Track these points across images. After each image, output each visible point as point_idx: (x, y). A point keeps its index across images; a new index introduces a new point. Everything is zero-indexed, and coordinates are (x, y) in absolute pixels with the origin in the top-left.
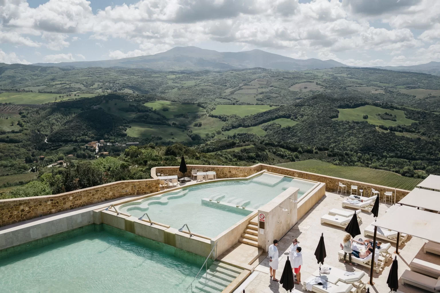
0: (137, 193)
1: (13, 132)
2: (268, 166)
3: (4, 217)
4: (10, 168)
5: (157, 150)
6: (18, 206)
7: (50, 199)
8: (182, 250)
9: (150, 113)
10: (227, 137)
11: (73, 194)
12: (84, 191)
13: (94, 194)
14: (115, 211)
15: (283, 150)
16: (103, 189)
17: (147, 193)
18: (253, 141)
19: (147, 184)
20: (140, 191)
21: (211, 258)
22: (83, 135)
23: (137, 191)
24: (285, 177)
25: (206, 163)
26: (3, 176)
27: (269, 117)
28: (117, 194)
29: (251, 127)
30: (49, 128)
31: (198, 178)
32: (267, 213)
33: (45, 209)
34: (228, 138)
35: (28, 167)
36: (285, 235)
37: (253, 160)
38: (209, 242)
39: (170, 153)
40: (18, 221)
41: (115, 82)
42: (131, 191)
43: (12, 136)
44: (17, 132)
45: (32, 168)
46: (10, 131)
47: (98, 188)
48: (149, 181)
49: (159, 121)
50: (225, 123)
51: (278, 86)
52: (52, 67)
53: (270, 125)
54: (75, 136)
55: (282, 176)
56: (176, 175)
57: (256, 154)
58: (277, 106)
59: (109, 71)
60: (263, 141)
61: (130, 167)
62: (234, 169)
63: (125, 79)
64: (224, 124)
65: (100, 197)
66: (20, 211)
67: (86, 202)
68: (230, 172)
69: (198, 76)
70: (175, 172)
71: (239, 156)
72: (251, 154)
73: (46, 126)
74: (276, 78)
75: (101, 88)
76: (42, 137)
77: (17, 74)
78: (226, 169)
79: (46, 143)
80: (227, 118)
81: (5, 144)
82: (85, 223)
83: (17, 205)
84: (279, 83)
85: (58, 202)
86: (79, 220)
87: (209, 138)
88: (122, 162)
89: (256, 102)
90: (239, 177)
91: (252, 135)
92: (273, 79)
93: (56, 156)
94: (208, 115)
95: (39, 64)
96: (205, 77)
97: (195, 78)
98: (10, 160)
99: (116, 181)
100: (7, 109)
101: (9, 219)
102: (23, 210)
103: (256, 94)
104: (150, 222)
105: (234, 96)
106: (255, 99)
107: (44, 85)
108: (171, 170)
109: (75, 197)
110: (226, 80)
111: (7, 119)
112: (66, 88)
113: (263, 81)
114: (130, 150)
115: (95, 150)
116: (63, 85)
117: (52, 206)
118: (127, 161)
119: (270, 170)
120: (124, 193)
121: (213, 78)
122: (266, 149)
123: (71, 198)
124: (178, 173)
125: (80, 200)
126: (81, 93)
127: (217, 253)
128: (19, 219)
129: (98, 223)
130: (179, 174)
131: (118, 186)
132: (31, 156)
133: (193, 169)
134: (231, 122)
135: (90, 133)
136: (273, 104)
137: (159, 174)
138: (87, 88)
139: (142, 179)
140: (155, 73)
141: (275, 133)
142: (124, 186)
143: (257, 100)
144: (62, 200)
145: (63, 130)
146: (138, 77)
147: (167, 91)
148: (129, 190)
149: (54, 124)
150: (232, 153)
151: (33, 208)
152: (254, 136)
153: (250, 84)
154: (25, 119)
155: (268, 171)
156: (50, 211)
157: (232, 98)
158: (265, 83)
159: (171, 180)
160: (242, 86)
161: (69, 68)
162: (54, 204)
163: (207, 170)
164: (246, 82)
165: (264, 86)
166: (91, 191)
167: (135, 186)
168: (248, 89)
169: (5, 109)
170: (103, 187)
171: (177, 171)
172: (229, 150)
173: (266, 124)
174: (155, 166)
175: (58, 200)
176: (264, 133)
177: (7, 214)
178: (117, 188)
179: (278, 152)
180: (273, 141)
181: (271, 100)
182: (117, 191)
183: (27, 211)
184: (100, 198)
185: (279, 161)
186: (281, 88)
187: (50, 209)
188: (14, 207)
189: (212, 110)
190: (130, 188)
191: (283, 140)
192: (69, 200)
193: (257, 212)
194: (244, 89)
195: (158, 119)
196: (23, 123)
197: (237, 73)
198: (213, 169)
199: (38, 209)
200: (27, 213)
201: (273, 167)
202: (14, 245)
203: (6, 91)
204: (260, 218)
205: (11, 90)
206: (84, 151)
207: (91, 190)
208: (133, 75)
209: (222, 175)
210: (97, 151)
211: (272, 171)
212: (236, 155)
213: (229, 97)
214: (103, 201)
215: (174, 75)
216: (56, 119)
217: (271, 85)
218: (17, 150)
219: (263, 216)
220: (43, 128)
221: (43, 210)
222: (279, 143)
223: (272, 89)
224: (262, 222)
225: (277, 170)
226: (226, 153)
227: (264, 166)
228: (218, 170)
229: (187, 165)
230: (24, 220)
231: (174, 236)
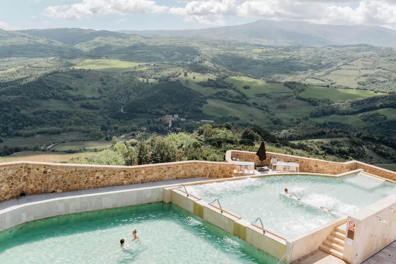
0: (209, 176)
1: (93, 98)
2: (365, 165)
3: (81, 182)
4: (87, 134)
5: (232, 132)
6: (94, 173)
7: (123, 170)
8: (252, 245)
9: (229, 89)
10: (315, 124)
11: (145, 167)
12: (156, 166)
13: (166, 171)
14: (185, 192)
15: (386, 147)
16: (175, 167)
17: (220, 178)
18: (348, 133)
19: (221, 167)
20: (213, 174)
21: (285, 261)
22: (158, 108)
23: (210, 173)
24: (386, 180)
25: (288, 153)
26: (81, 141)
27: (371, 106)
28: (188, 174)
29: (347, 116)
30: (126, 97)
31: (277, 168)
32: (359, 222)
33: (118, 179)
34: (316, 126)
35: (103, 135)
36: (379, 252)
37: (345, 155)
38: (284, 243)
39: (247, 136)
40: (92, 187)
41: (196, 54)
42: (203, 173)
43: (91, 102)
44: (96, 99)
45: (106, 136)
46: (91, 97)
47: (171, 165)
48: (223, 164)
49: (238, 100)
50: (315, 108)
51: (388, 68)
52: (135, 35)
53: (372, 116)
54: (150, 108)
55: (382, 180)
56: (253, 161)
57: (349, 149)
58: (384, 93)
59: (192, 41)
60: (361, 134)
61: (203, 146)
62: (322, 164)
63: (207, 51)
64: (313, 109)
65: (171, 174)
66: (95, 177)
67: (157, 178)
68: (316, 166)
69: (288, 51)
70: (252, 158)
71: (328, 149)
72: (343, 148)
73: (123, 95)
74: (386, 58)
75: (182, 59)
76: (118, 106)
77: (102, 40)
78: (312, 162)
79: (121, 112)
80: (318, 102)
81: (85, 110)
82: (154, 199)
83: (93, 171)
84: (389, 64)
85: (130, 174)
86: (149, 195)
87: (294, 123)
88: (194, 140)
89: (357, 86)
90: (327, 173)
91: (347, 125)
92: (382, 59)
93: (130, 126)
94: (295, 97)
95: (123, 31)
96: (296, 52)
97: (285, 53)
98: (88, 125)
99: (189, 160)
100: (90, 75)
101: (85, 184)
102: (98, 178)
103: (358, 76)
104: (220, 209)
105: (329, 77)
106: (356, 82)
107: (126, 53)
108: (248, 156)
109: (147, 172)
110: (321, 57)
111: (89, 85)
112: (146, 57)
113: (369, 61)
114: (204, 128)
115: (167, 125)
116: (143, 54)
117: (125, 177)
118: (200, 140)
119: (368, 171)
120: (196, 174)
121: (306, 55)
122: (363, 144)
123: (143, 172)
124: (255, 160)
125: (151, 174)
126: (160, 63)
127: (293, 256)
128: (94, 185)
129: (167, 202)
130: (257, 161)
131: (191, 166)
132: (106, 125)
133: (273, 157)
134: (322, 107)
135: (165, 107)
136: (378, 89)
137: (234, 159)
138: (166, 58)
139: (215, 161)
140: (240, 45)
141: (377, 125)
142: (197, 166)
143: (358, 83)
144: (134, 172)
145: (139, 100)
146: (220, 49)
147: (250, 67)
148: (201, 171)
149: (131, 93)
150: (320, 145)
151: (107, 176)
152: (349, 127)
153: (351, 63)
154: (105, 86)
155: (365, 170)
156: (122, 182)
157: (327, 79)
158: (371, 63)
159: (246, 167)
160: (341, 66)
161: (152, 36)
162: (126, 176)
163: (289, 160)
164: (346, 61)
165: (369, 67)
166: (163, 168)
167: (208, 168)
168: (348, 69)
169: (88, 74)
170: (176, 164)
171: (254, 157)
172: (316, 140)
173: (367, 113)
174: (231, 148)
175: (130, 172)
176: (363, 124)
177: (84, 179)
178: (189, 168)
179: (379, 150)
180: (373, 135)
181: (376, 84)
182: (189, 171)
183: (101, 178)
184: (171, 176)
185: (379, 160)
186: (392, 71)
187: (122, 180)
188: (91, 173)
189: (300, 92)
190: (202, 169)
191: (387, 136)
192: (141, 173)
193: (347, 217)
194: (343, 69)
195: (238, 97)
196: (103, 90)
197: (336, 49)
198: (296, 161)
199: (112, 178)
200: (101, 181)
201: (372, 168)
202: (88, 210)
203: (91, 57)
204: (349, 226)
205: (96, 56)
206: (157, 124)
207: (163, 166)
208: (216, 47)
209: (306, 169)
210: (170, 125)
211: (370, 171)
212: (324, 148)
213: (323, 77)
214: (174, 179)
215: (261, 49)
216: (133, 88)
217: (378, 67)
218: (95, 117)
219: (353, 224)
220: (120, 97)
221: (116, 180)
222: (382, 138)
223: (379, 72)
224: (351, 231)
225: (376, 171)
226: (312, 144)
227: (360, 164)
228: (302, 162)
229: (266, 152)
230: (98, 187)
231: (245, 228)
